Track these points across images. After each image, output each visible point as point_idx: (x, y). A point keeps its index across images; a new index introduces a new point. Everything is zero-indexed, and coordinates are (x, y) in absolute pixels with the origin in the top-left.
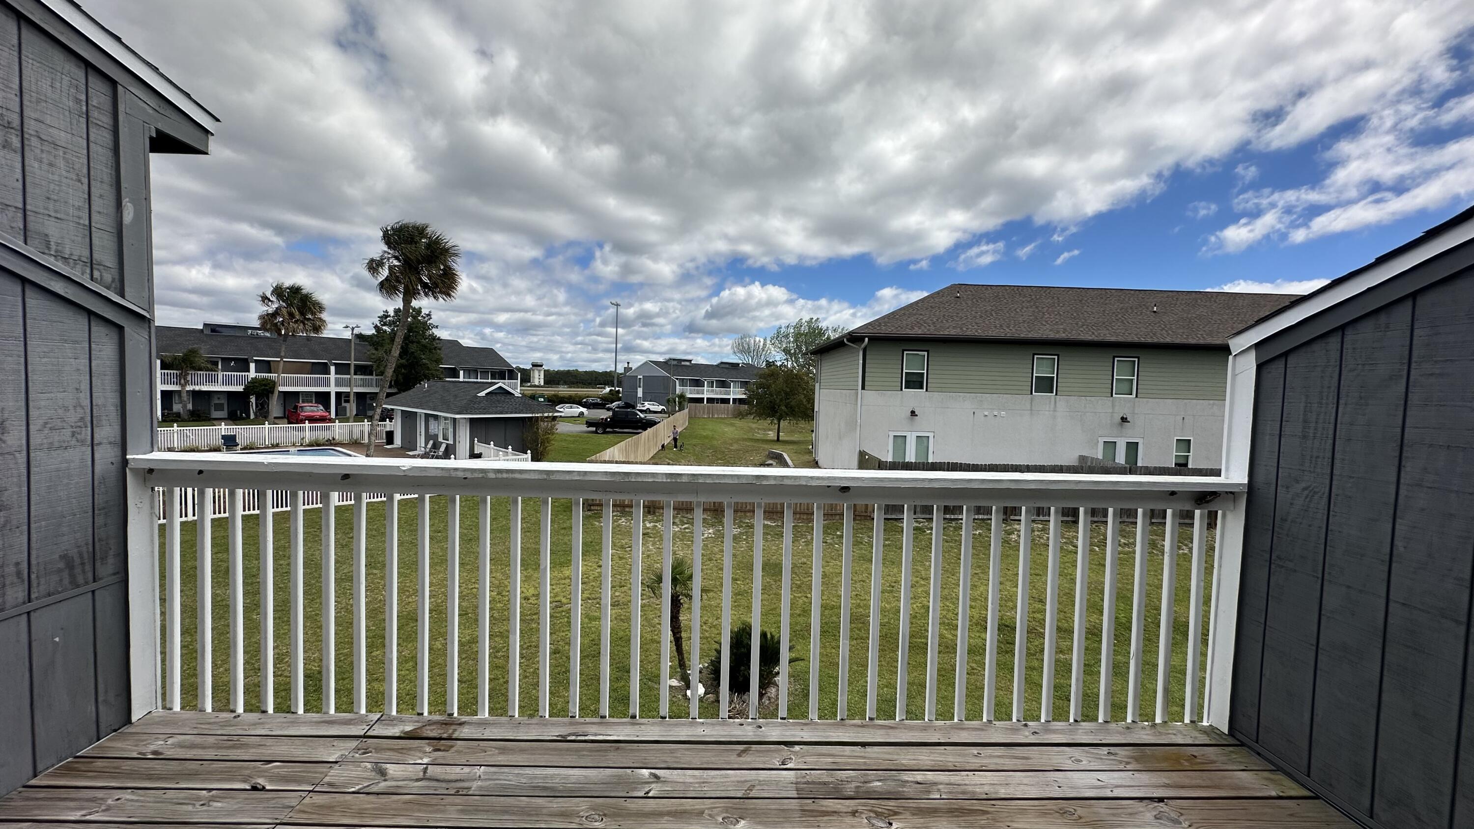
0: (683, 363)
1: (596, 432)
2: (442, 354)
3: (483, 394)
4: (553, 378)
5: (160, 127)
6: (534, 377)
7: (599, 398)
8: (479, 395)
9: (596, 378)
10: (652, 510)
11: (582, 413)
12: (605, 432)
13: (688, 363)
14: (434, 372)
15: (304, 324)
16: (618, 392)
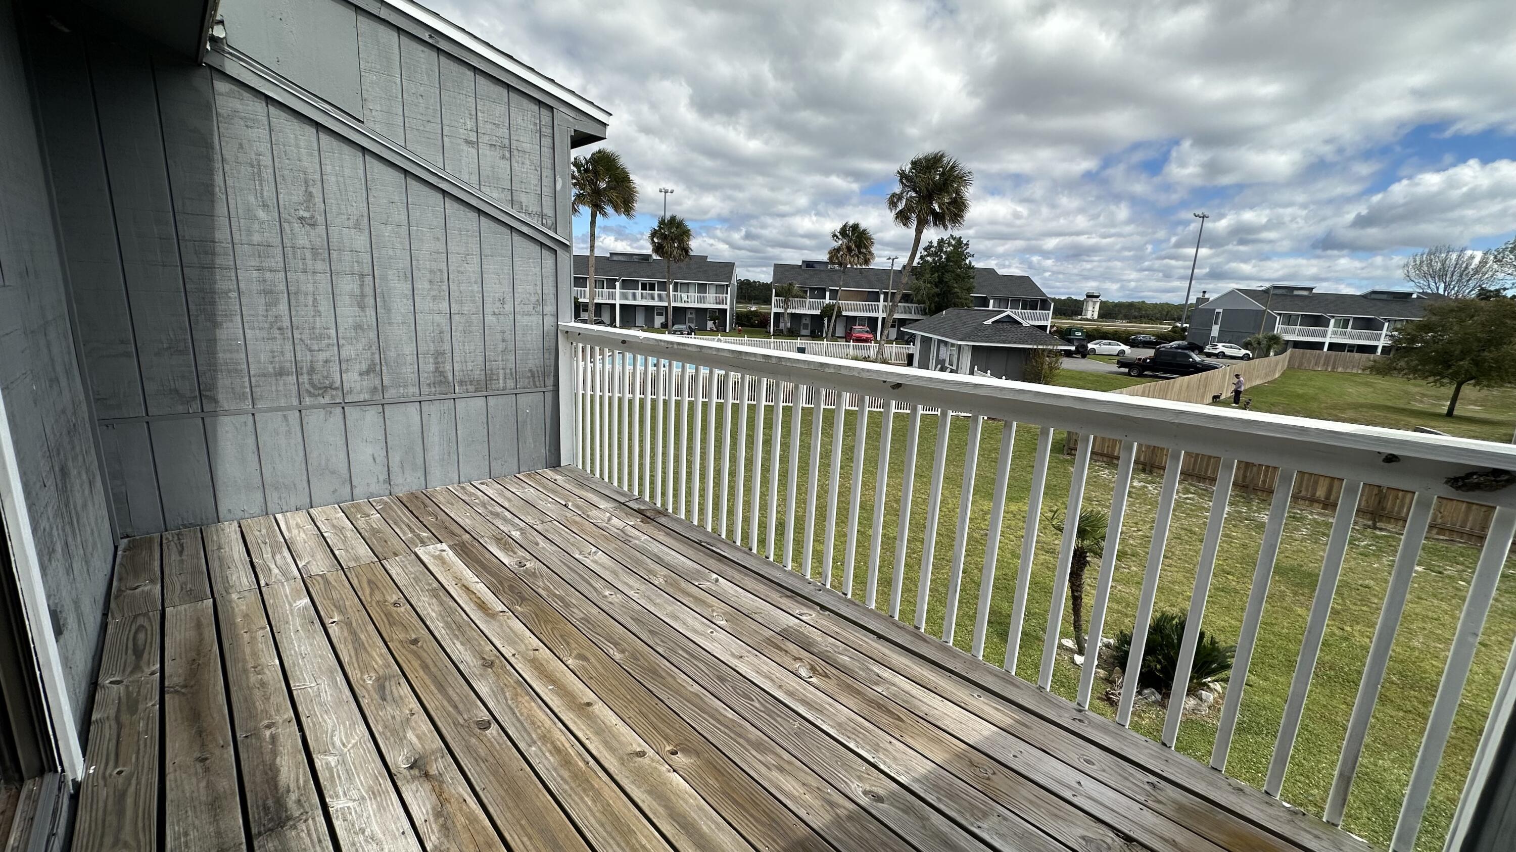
0: (1296, 293)
1: (1129, 374)
2: (974, 282)
3: (989, 322)
4: (1109, 311)
5: (577, 128)
6: (1087, 310)
7: (1153, 335)
8: (986, 323)
9: (1168, 312)
10: (1148, 469)
11: (1123, 352)
12: (1140, 375)
13: (1305, 293)
14: (964, 301)
15: (858, 258)
16: (1184, 329)
